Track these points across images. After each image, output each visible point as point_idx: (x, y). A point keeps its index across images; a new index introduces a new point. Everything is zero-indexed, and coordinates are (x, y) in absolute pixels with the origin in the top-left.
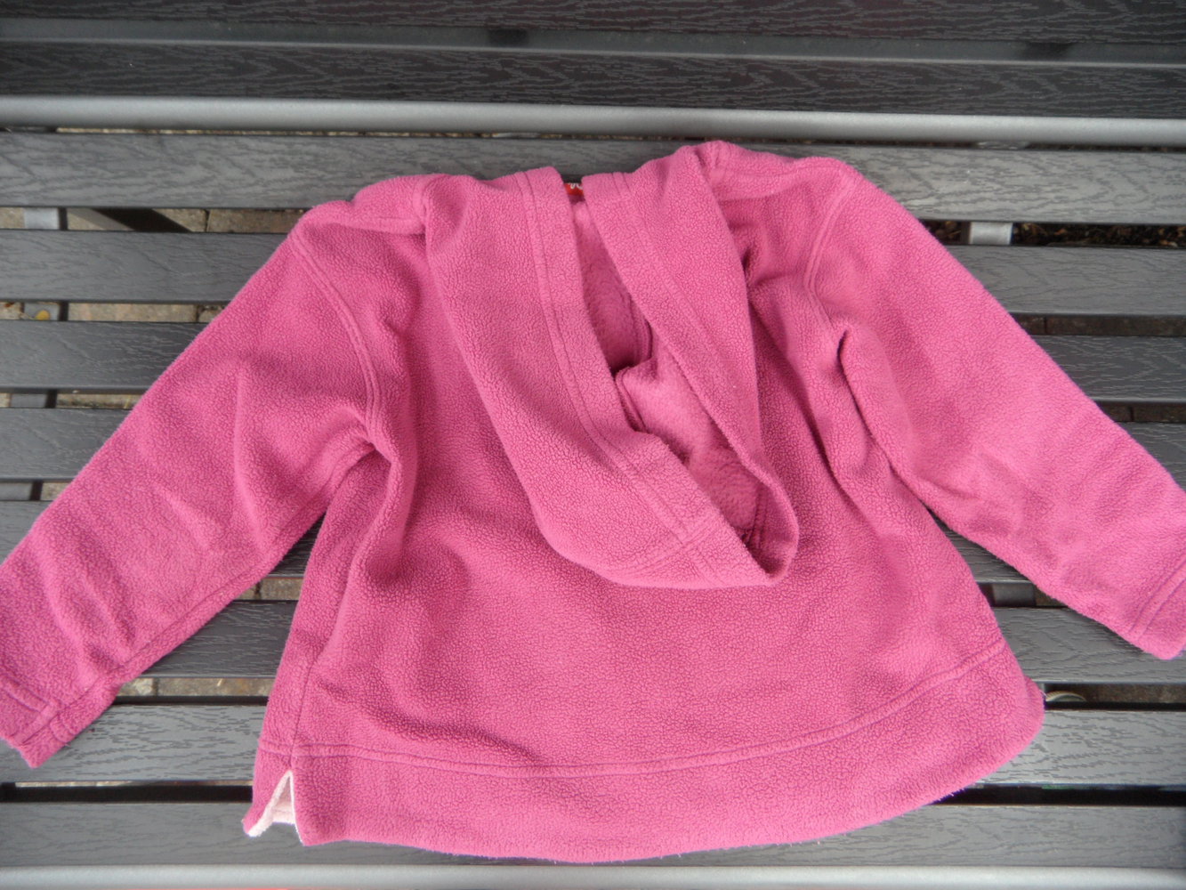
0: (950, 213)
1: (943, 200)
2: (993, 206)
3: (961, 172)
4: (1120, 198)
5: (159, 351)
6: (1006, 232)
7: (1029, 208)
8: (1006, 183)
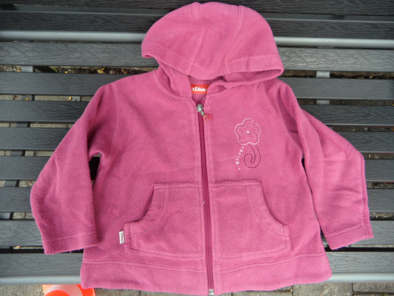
0: (311, 68)
1: (308, 64)
2: (324, 66)
3: (313, 55)
4: (362, 63)
5: (64, 110)
6: (327, 74)
7: (335, 66)
8: (327, 59)
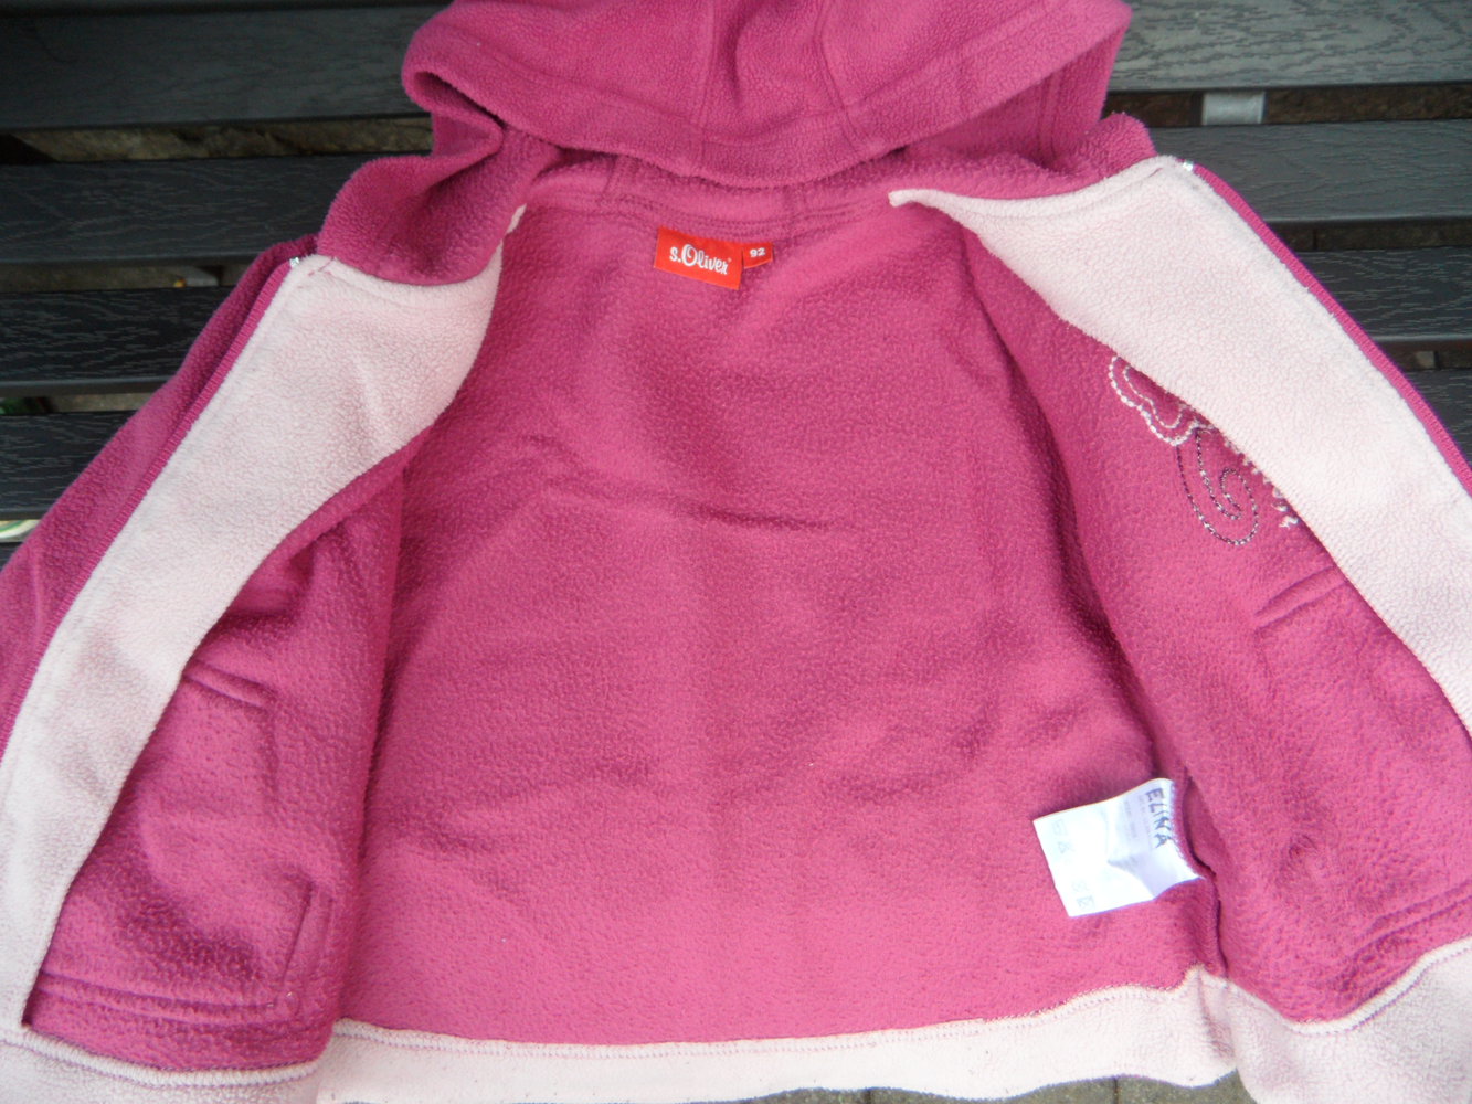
0: (1174, 80)
1: (1161, 60)
2: (1234, 65)
3: (1185, 16)
4: (1421, 43)
6: (1253, 108)
7: (1288, 66)
8: (1253, 30)
